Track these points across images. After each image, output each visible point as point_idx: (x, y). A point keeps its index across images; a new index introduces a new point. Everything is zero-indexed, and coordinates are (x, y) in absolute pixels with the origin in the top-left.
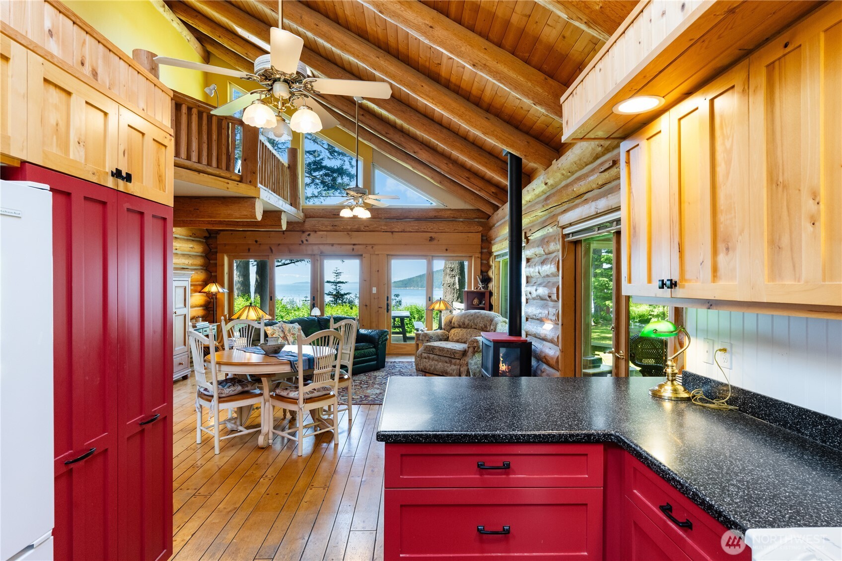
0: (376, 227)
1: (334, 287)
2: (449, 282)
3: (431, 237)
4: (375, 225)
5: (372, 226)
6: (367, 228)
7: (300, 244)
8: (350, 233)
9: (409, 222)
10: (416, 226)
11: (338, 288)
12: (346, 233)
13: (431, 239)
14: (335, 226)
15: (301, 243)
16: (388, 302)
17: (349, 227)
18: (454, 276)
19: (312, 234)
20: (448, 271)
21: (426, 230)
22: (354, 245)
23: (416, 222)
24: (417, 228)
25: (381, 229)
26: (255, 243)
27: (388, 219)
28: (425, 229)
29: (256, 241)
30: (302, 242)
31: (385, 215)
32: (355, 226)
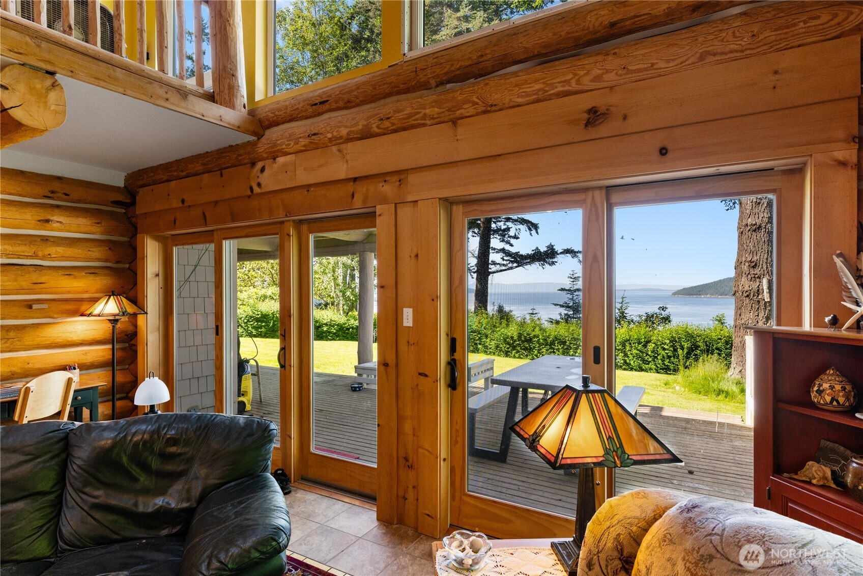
0: (410, 116)
1: (571, 297)
2: (747, 288)
3: (593, 111)
4: (408, 110)
5: (400, 115)
6: (387, 124)
7: (249, 197)
8: (343, 146)
9: (515, 74)
10: (536, 81)
11: (575, 298)
12: (334, 149)
13: (594, 117)
14: (315, 134)
15: (250, 193)
16: (457, 356)
17: (344, 132)
18: (759, 278)
19: (268, 163)
20: (745, 268)
21: (574, 86)
22: (355, 180)
23: (539, 68)
24: (537, 86)
25: (425, 117)
26: (181, 205)
27: (449, 82)
28: (568, 82)
29: (183, 201)
30: (251, 189)
31: (438, 71)
32: (357, 124)
